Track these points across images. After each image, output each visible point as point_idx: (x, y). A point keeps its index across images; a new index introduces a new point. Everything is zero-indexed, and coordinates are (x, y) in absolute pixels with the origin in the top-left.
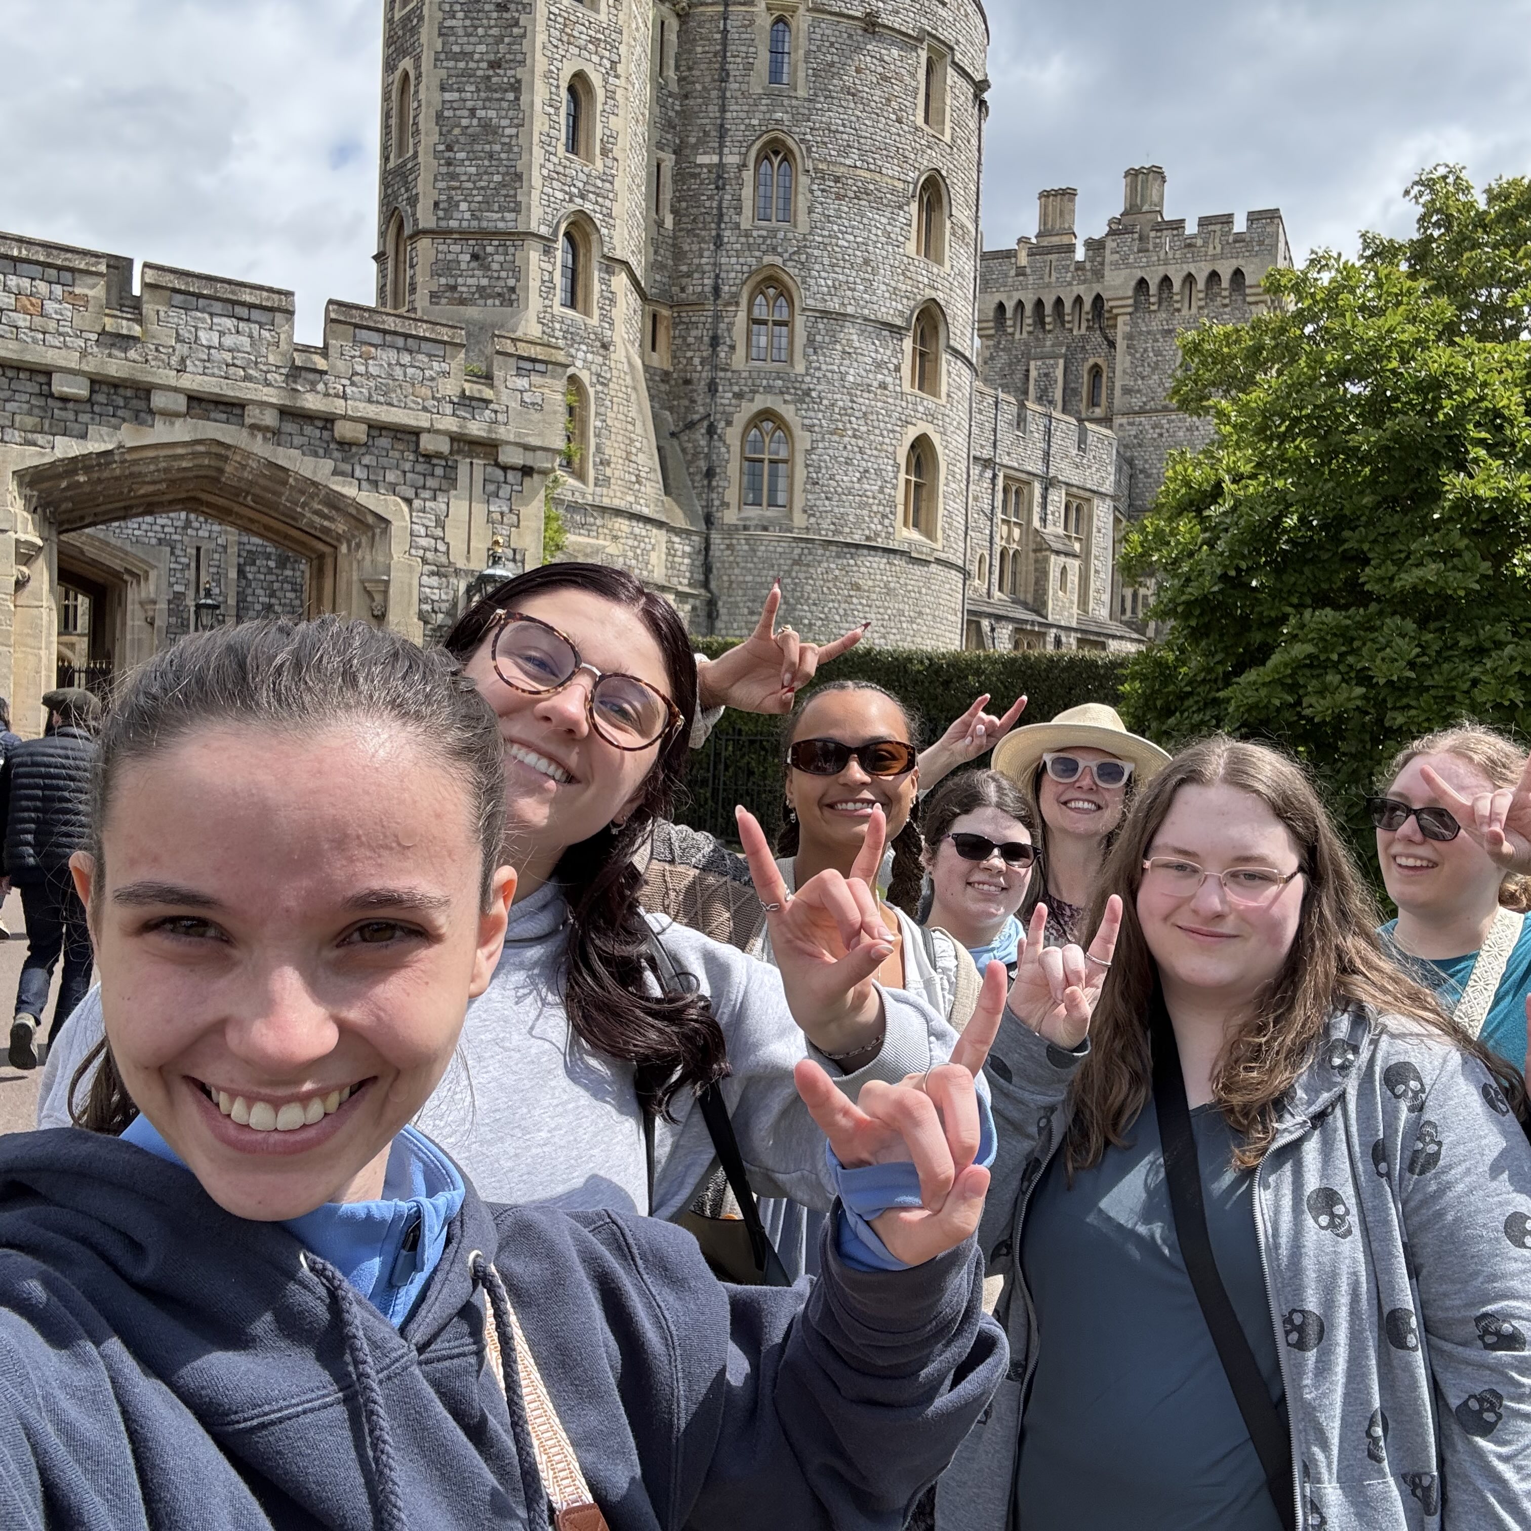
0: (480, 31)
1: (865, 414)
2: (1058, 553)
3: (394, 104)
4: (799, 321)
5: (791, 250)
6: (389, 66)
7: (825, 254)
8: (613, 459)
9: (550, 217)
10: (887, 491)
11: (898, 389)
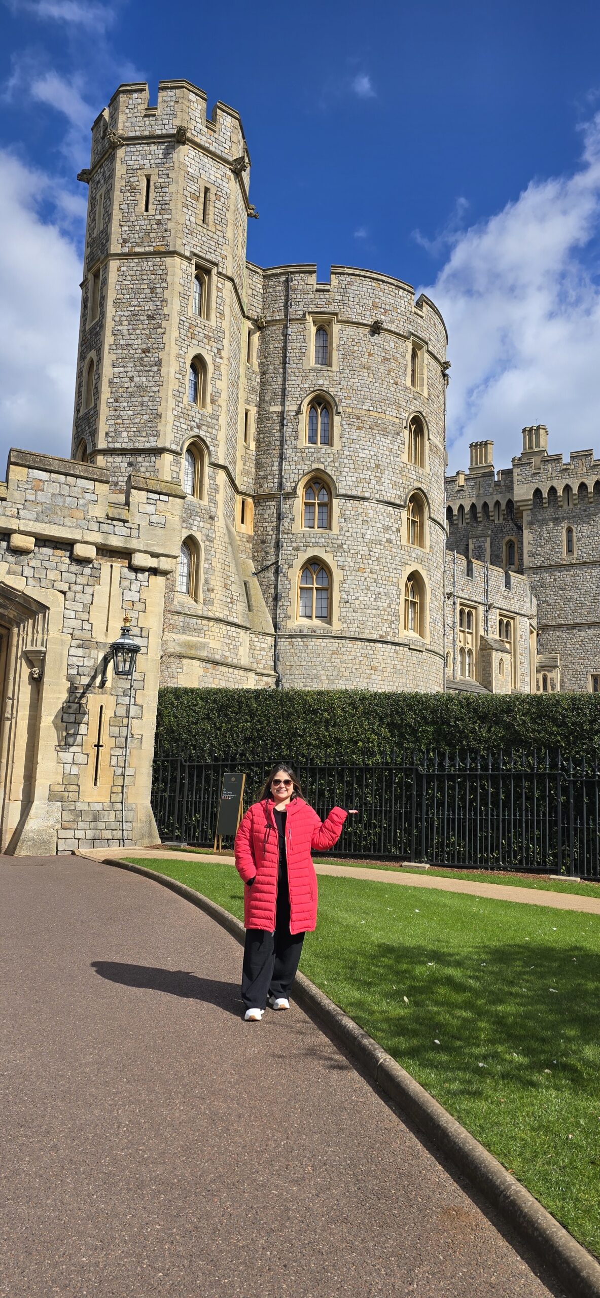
0: (138, 332)
1: (378, 559)
2: (497, 650)
3: (85, 379)
4: (335, 502)
5: (329, 460)
6: (82, 357)
7: (351, 462)
8: (216, 588)
9: (178, 440)
10: (393, 606)
11: (399, 543)
